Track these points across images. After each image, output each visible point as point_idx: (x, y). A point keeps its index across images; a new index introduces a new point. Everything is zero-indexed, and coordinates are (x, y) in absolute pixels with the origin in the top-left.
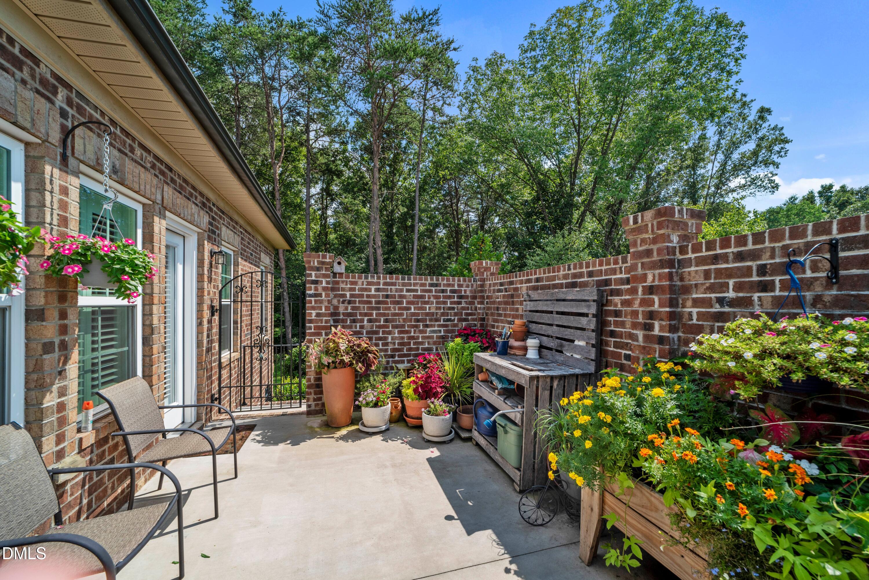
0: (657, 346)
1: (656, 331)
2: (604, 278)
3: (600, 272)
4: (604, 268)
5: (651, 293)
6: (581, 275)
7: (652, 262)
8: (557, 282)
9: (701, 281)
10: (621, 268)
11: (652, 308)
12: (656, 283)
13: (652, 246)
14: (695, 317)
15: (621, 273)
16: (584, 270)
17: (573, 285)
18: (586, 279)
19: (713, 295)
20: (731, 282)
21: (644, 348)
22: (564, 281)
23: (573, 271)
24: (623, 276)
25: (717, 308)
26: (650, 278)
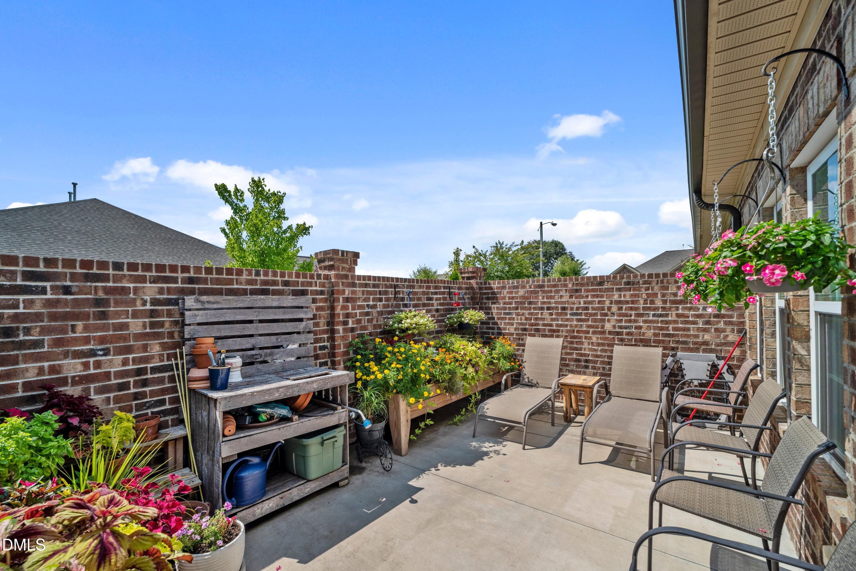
0: (350, 334)
1: (350, 325)
2: (300, 288)
3: (297, 283)
4: (301, 280)
5: (347, 302)
6: (275, 283)
7: (347, 282)
8: (235, 286)
9: (361, 296)
10: (316, 282)
11: (348, 311)
12: (350, 296)
13: (348, 273)
14: (358, 315)
15: (316, 286)
16: (278, 278)
17: (264, 292)
18: (280, 287)
19: (365, 303)
20: (371, 297)
21: (343, 337)
22: (249, 287)
23: (262, 277)
24: (318, 288)
25: (367, 310)
26: (347, 292)
